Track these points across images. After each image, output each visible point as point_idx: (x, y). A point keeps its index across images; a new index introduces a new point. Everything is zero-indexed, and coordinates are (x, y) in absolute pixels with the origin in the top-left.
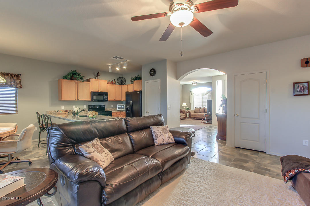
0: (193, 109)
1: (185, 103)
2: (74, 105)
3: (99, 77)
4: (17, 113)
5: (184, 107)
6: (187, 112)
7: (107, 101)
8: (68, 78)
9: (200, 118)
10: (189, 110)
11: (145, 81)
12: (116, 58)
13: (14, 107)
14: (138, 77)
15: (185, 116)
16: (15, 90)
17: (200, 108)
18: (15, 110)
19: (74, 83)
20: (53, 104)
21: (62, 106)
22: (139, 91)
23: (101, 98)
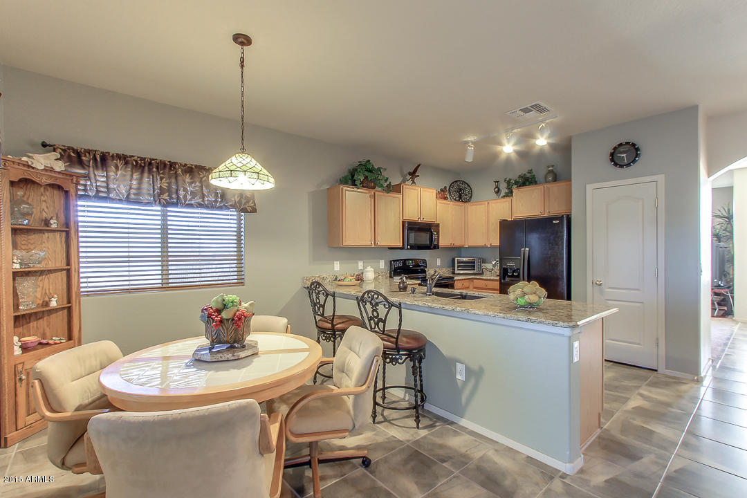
2: (361, 260)
3: (416, 180)
4: (242, 284)
7: (437, 247)
8: (358, 183)
11: (588, 186)
12: (526, 110)
13: (234, 265)
14: (528, 175)
16: (235, 217)
18: (236, 273)
19: (368, 195)
20: (316, 258)
21: (335, 262)
22: (561, 218)
23: (424, 238)
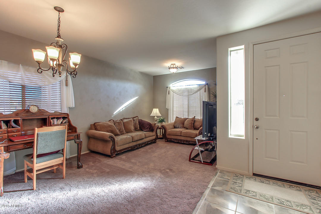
0: (172, 120)
1: (157, 110)
5: (156, 118)
6: (160, 127)
9: (184, 141)
10: (164, 124)
15: (154, 137)
17: (186, 119)
